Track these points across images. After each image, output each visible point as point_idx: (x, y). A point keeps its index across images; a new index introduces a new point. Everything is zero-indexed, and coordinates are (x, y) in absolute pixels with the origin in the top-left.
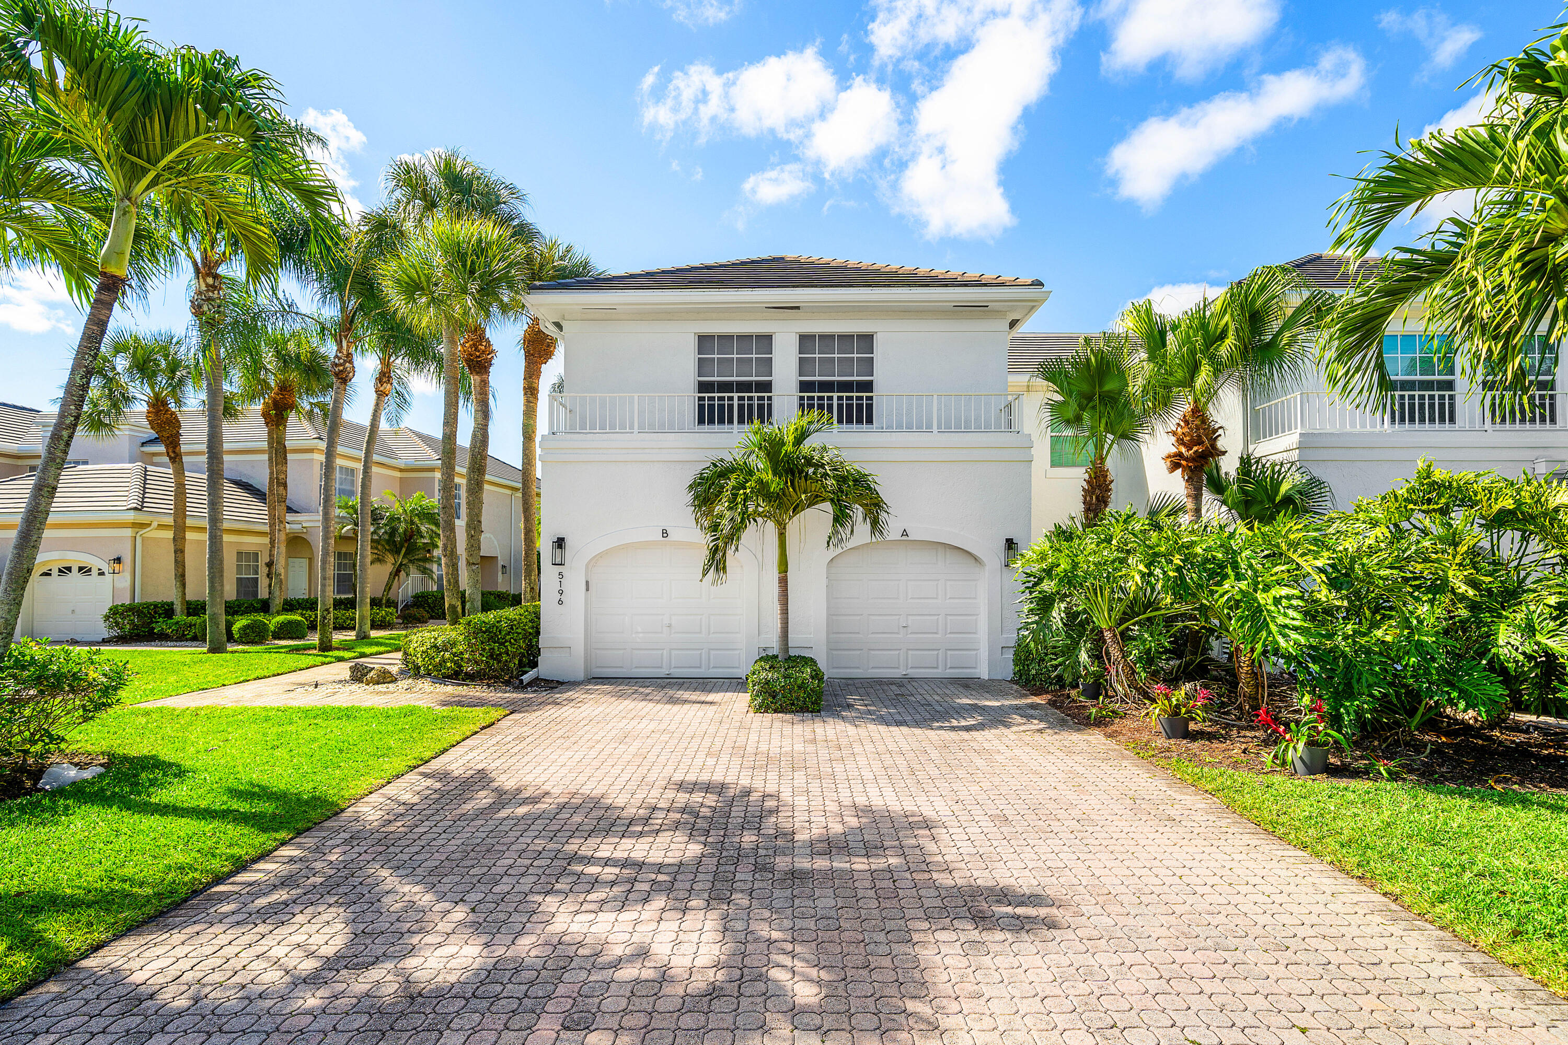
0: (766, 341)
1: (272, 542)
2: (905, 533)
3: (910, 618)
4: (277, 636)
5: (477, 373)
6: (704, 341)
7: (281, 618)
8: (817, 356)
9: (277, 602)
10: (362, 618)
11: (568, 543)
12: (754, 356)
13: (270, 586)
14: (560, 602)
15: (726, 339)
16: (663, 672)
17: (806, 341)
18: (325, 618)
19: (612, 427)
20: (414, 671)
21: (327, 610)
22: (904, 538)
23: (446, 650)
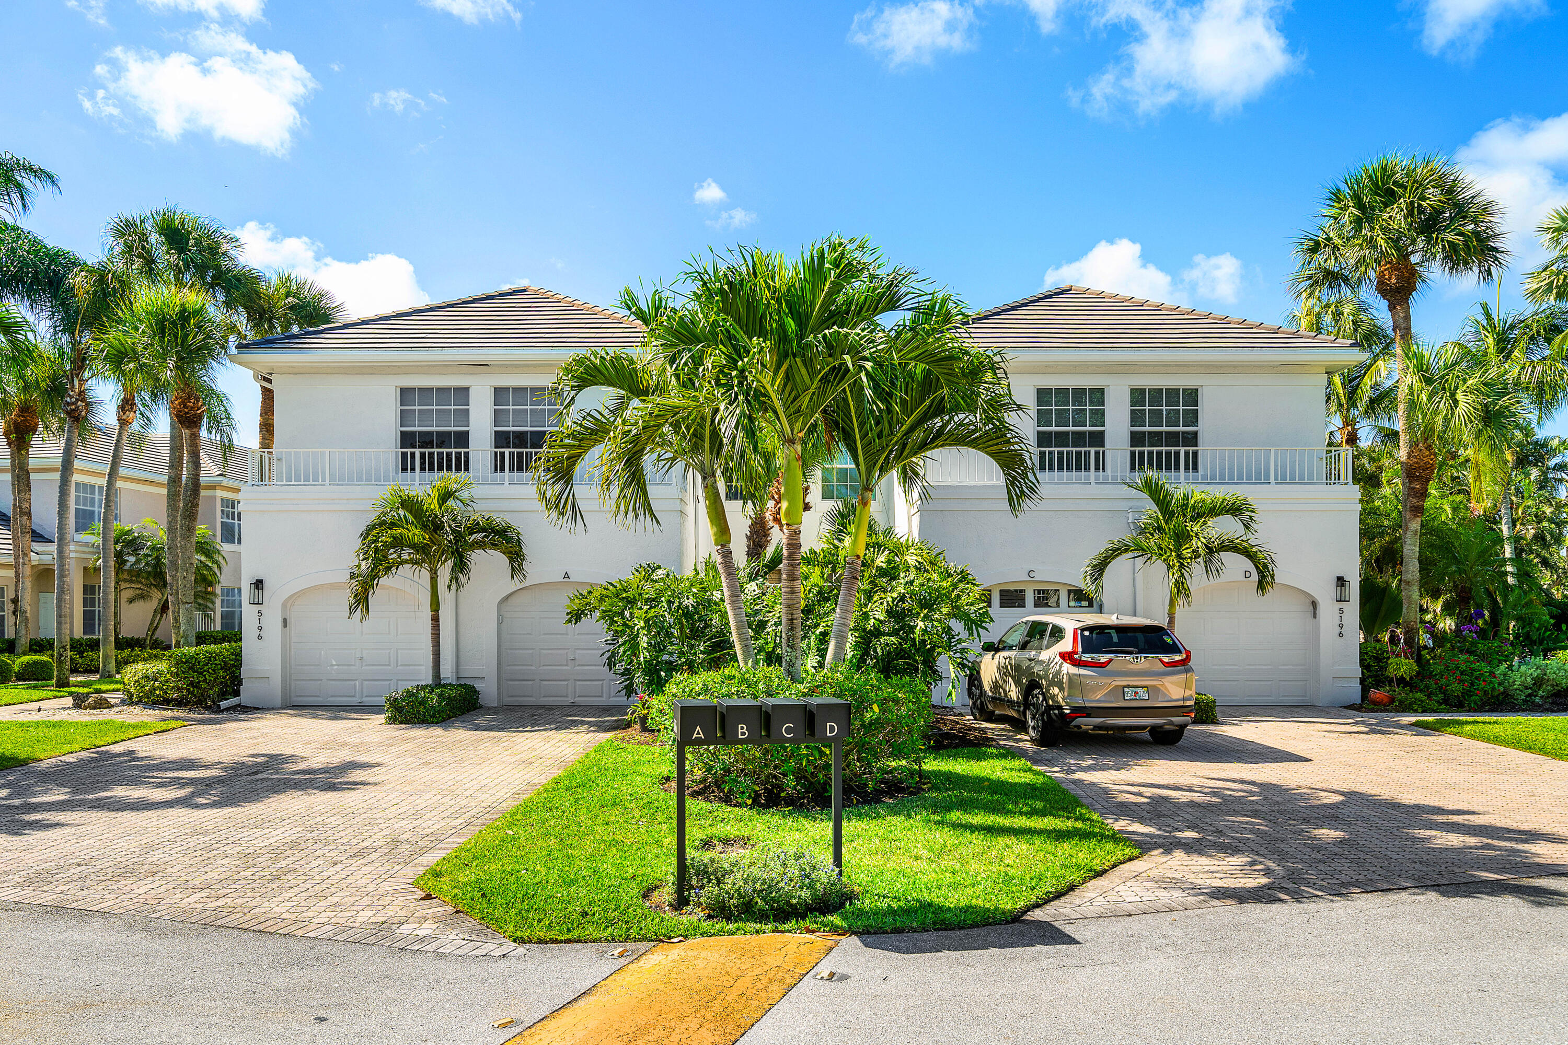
0: (463, 393)
1: (17, 576)
2: (567, 576)
3: (577, 651)
4: (21, 677)
5: (187, 428)
6: (405, 394)
7: (25, 659)
8: (511, 407)
9: (23, 642)
10: (106, 657)
11: (266, 585)
12: (452, 407)
13: (16, 624)
14: (260, 637)
15: (425, 391)
16: (355, 701)
17: (500, 393)
18: (61, 655)
19: (307, 480)
20: (130, 701)
21: (63, 647)
22: (566, 580)
23: (156, 680)
